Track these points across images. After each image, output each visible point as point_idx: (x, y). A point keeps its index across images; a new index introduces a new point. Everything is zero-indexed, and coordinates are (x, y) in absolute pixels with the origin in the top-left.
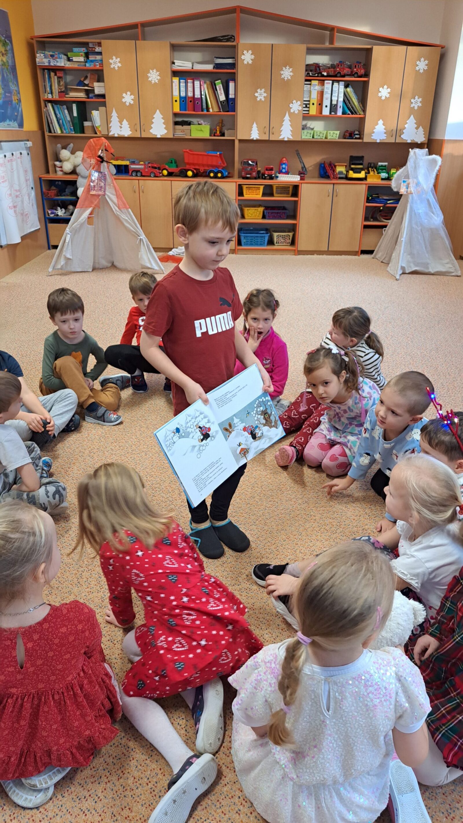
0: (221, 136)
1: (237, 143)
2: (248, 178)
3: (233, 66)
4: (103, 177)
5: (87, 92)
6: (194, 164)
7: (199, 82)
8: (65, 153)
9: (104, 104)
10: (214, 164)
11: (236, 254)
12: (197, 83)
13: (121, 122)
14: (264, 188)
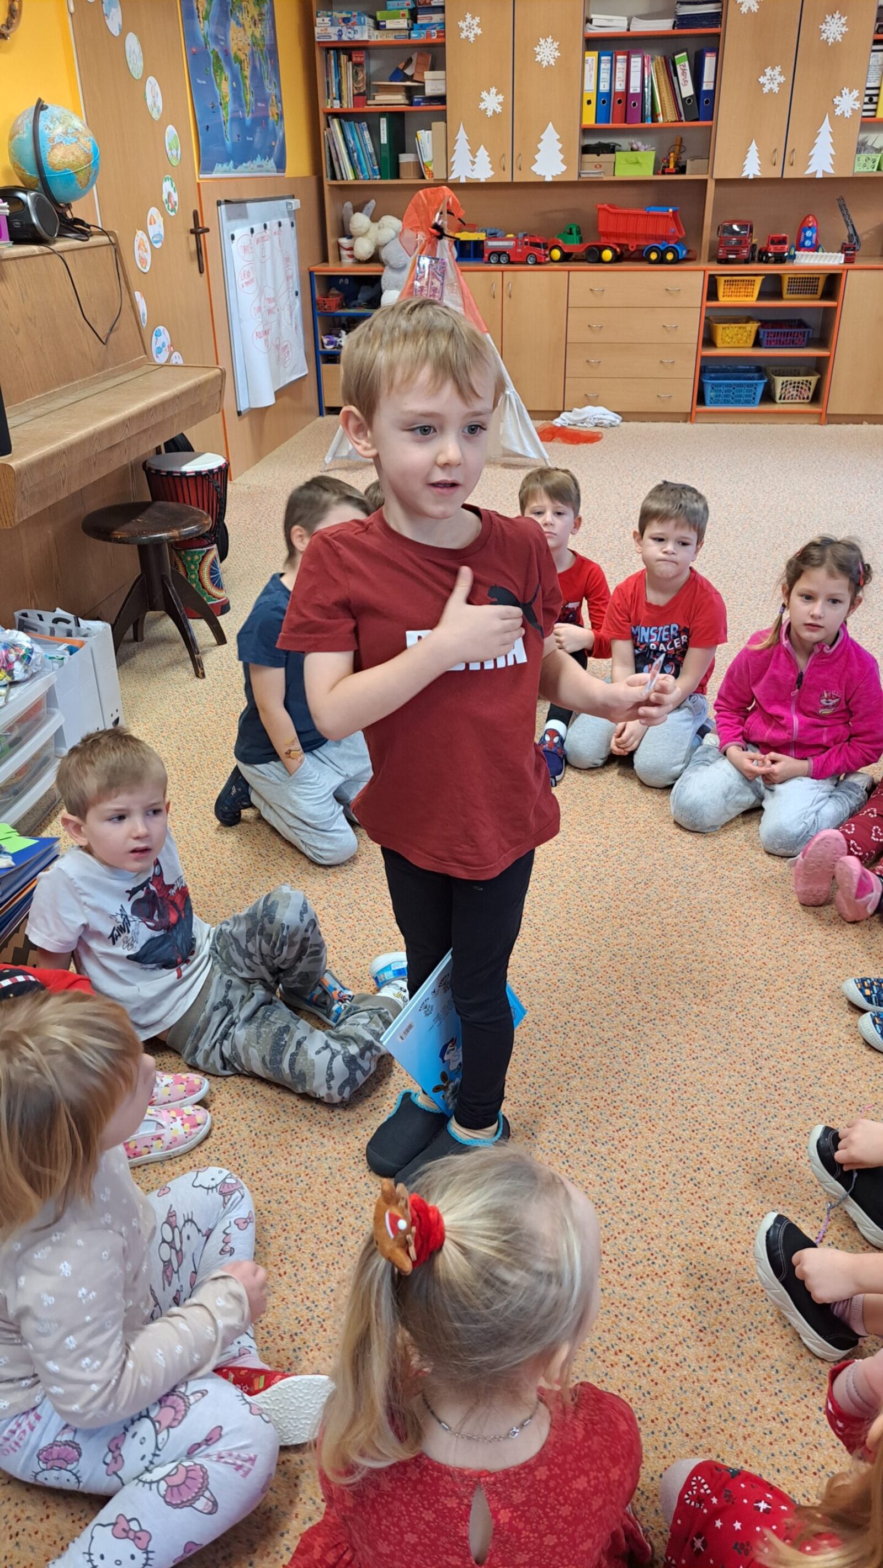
0: (677, 173)
1: (711, 186)
2: (727, 261)
3: (716, 19)
4: (439, 271)
5: (410, 92)
6: (617, 235)
7: (639, 59)
8: (360, 221)
9: (442, 116)
10: (661, 232)
11: (691, 421)
12: (636, 62)
13: (474, 152)
14: (763, 280)
